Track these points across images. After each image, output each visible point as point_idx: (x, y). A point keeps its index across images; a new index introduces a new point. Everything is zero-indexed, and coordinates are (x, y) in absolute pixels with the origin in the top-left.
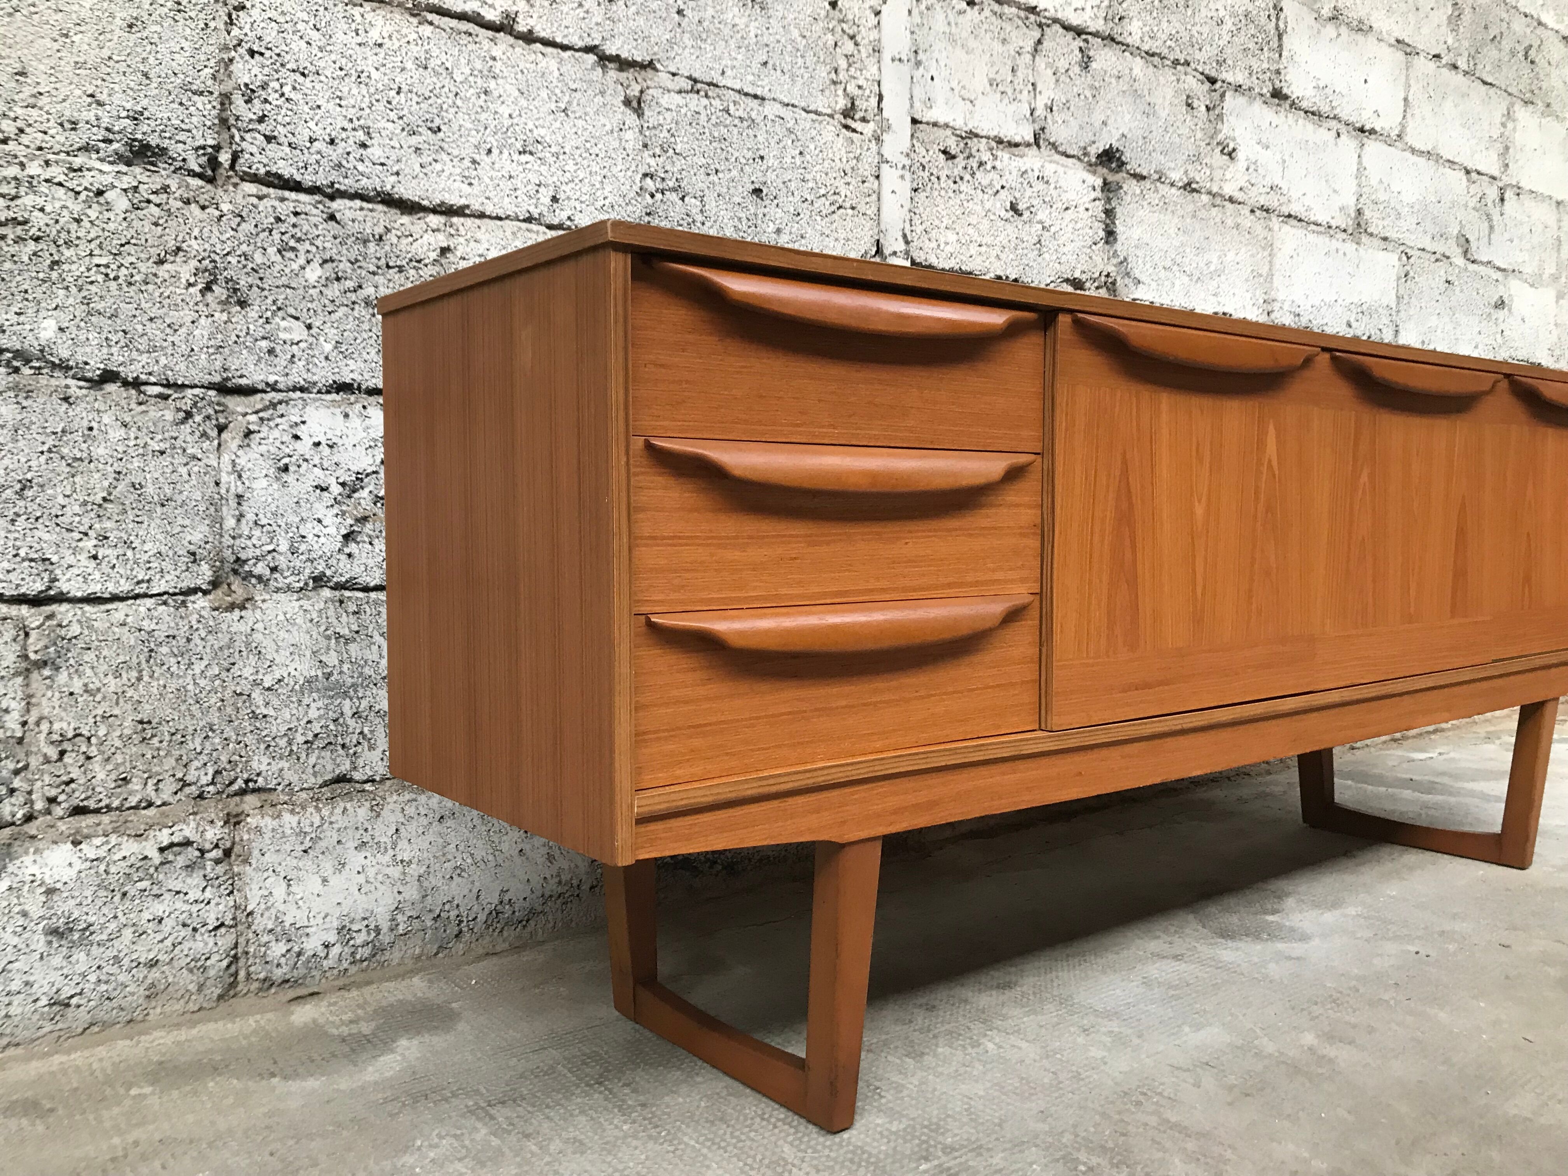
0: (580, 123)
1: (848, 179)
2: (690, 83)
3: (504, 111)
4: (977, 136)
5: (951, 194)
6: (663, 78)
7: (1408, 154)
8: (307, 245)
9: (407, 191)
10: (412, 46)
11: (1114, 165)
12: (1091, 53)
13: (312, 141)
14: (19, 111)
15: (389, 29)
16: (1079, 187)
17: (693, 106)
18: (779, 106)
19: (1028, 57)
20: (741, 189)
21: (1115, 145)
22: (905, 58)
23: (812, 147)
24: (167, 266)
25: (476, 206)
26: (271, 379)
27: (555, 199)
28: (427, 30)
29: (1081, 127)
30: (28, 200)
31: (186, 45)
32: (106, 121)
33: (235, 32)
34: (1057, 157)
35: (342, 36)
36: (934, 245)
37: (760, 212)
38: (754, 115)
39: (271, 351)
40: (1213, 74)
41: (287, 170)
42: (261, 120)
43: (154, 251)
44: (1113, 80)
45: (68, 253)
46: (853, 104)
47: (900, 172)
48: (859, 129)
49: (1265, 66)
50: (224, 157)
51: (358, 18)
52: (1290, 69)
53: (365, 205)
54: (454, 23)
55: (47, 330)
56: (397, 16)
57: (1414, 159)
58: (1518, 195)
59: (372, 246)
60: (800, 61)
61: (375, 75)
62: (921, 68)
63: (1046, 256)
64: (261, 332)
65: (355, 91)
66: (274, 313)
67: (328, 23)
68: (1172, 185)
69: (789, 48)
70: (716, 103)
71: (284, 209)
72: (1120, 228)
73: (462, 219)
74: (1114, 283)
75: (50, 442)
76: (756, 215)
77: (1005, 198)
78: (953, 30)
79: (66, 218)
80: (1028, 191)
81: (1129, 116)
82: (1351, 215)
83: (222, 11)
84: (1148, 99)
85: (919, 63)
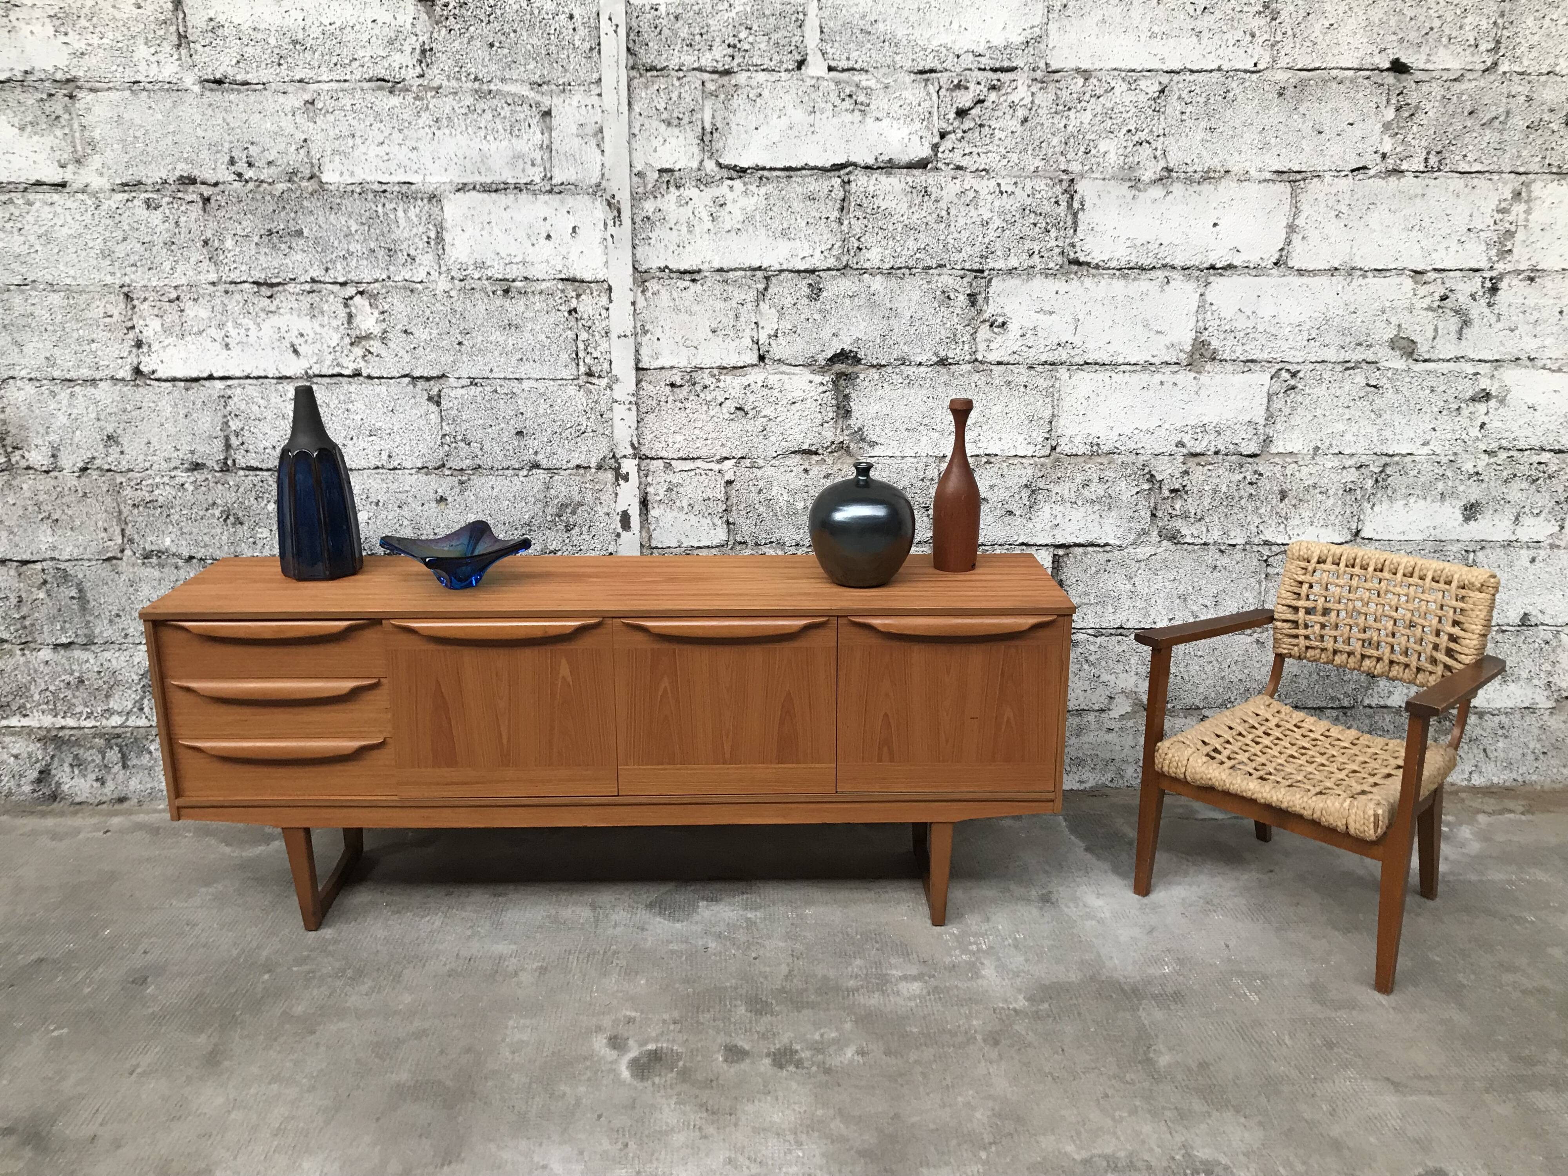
0: (402, 416)
1: (588, 415)
2: (470, 380)
3: (358, 417)
4: (701, 368)
5: (677, 411)
6: (452, 381)
7: (1293, 278)
8: (267, 495)
11: (848, 362)
12: (821, 286)
13: (265, 449)
14: (150, 458)
16: (807, 387)
17: (471, 393)
18: (533, 381)
19: (749, 306)
20: (507, 434)
21: (847, 348)
22: (629, 333)
23: (559, 401)
24: (210, 511)
27: (390, 457)
29: (808, 343)
30: (156, 492)
31: (208, 419)
32: (181, 456)
33: (228, 408)
34: (785, 368)
35: (275, 399)
36: (664, 444)
37: (522, 444)
38: (515, 390)
39: (254, 543)
40: (976, 267)
41: (255, 464)
42: (243, 444)
43: (204, 506)
44: (848, 301)
45: (172, 511)
46: (591, 369)
47: (628, 406)
48: (597, 383)
49: (1053, 243)
50: (230, 462)
51: (282, 390)
52: (1089, 239)
54: (328, 380)
55: (168, 542)
57: (1305, 280)
58: (1532, 279)
60: (546, 352)
62: (649, 335)
63: (773, 439)
64: (250, 535)
65: (283, 424)
66: (255, 526)
67: (268, 396)
68: (920, 364)
69: (538, 346)
70: (488, 388)
71: (256, 481)
72: (855, 406)
74: (848, 447)
76: (519, 446)
77: (730, 405)
78: (677, 303)
79: (170, 497)
80: (752, 398)
81: (865, 324)
82: (1188, 348)
83: (222, 400)
84: (889, 305)
85: (646, 332)
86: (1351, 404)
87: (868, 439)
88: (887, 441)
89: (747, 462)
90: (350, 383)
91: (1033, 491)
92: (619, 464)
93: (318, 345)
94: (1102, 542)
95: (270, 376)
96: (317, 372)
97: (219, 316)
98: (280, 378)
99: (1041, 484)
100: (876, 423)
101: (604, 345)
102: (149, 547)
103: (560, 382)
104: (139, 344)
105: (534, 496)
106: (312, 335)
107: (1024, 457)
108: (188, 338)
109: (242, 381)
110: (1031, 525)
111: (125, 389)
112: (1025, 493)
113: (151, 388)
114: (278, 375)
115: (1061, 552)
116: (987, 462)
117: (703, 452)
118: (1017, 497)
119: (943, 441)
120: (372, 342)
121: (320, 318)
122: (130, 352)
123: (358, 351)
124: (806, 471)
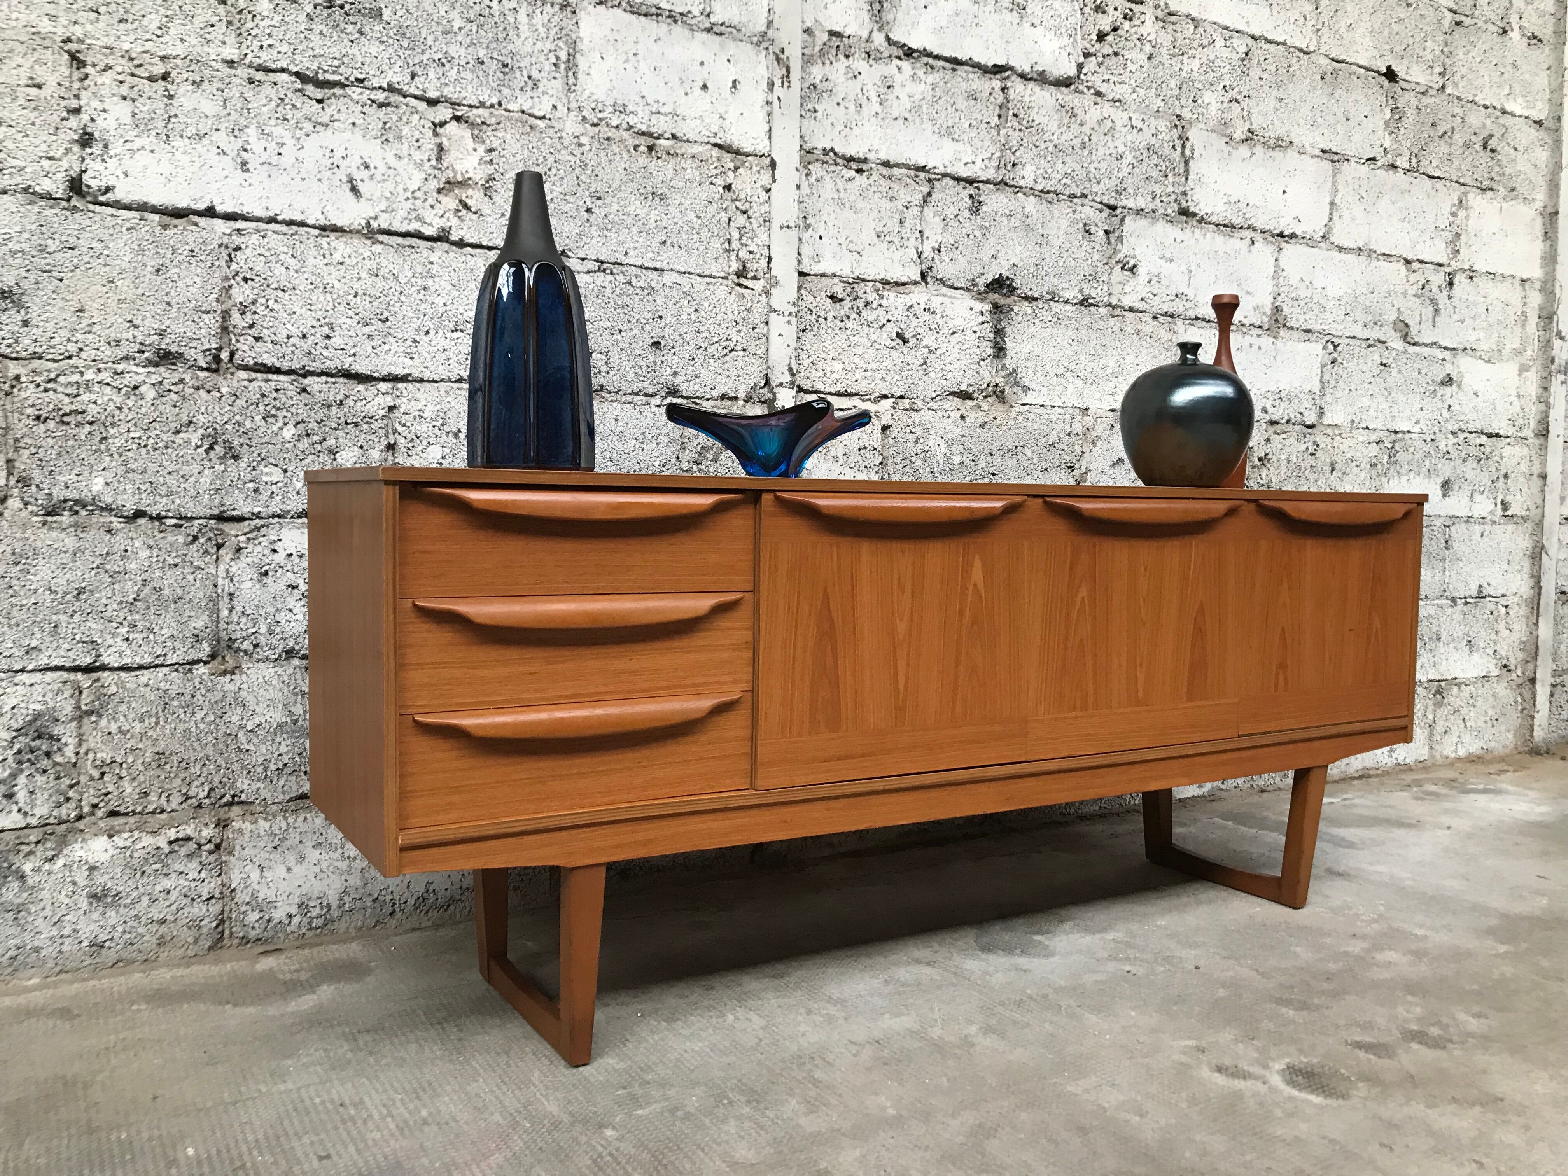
1: (739, 327)
2: (597, 264)
3: (440, 301)
4: (864, 280)
5: (837, 331)
6: (573, 262)
7: (1335, 253)
8: (284, 413)
9: (362, 367)
10: (367, 261)
11: (1004, 291)
12: (981, 199)
13: (289, 337)
14: (79, 336)
15: (349, 250)
16: (967, 313)
17: (599, 282)
18: (676, 275)
19: (915, 210)
20: (641, 344)
21: (1005, 274)
22: (792, 224)
23: (706, 304)
24: (181, 435)
25: (416, 374)
26: (256, 510)
28: (378, 248)
29: (970, 263)
30: (85, 397)
31: (197, 279)
32: (140, 339)
33: (234, 266)
34: (945, 290)
35: (313, 260)
36: (821, 374)
37: (659, 360)
38: (653, 284)
39: (256, 491)
40: (1112, 202)
41: (269, 360)
42: (252, 326)
43: (173, 425)
44: (1004, 219)
45: (112, 431)
46: (744, 266)
47: (788, 318)
48: (750, 286)
49: (1170, 189)
50: (225, 355)
51: (325, 246)
52: (1198, 189)
53: (330, 379)
54: (400, 240)
55: (97, 485)
56: (355, 241)
57: (1343, 256)
58: (1471, 278)
59: (334, 409)
60: (696, 237)
61: (337, 285)
62: (810, 230)
63: (932, 374)
64: (249, 477)
65: (322, 298)
66: (259, 463)
67: (303, 253)
68: (1066, 302)
69: (686, 228)
70: (620, 278)
71: (267, 388)
72: (1009, 343)
73: (405, 385)
74: (1003, 392)
75: (98, 561)
76: (655, 362)
77: (891, 330)
78: (842, 195)
79: (111, 407)
80: (913, 323)
81: (1020, 248)
82: (1269, 312)
83: (224, 253)
84: (1041, 231)
85: (807, 227)
86: (1373, 380)
87: (1021, 382)
88: (1039, 387)
89: (906, 403)
90: (431, 249)
92: (774, 394)
93: (390, 186)
95: (310, 222)
96: (384, 226)
97: (235, 116)
98: (323, 228)
100: (1028, 364)
101: (763, 237)
102: (59, 493)
103: (708, 280)
104: (86, 140)
105: (667, 435)
106: (382, 168)
108: (177, 142)
109: (262, 226)
111: (49, 212)
113: (97, 218)
114: (323, 222)
117: (861, 387)
120: (470, 192)
121: (396, 145)
122: (68, 151)
123: (450, 202)
124: (963, 417)
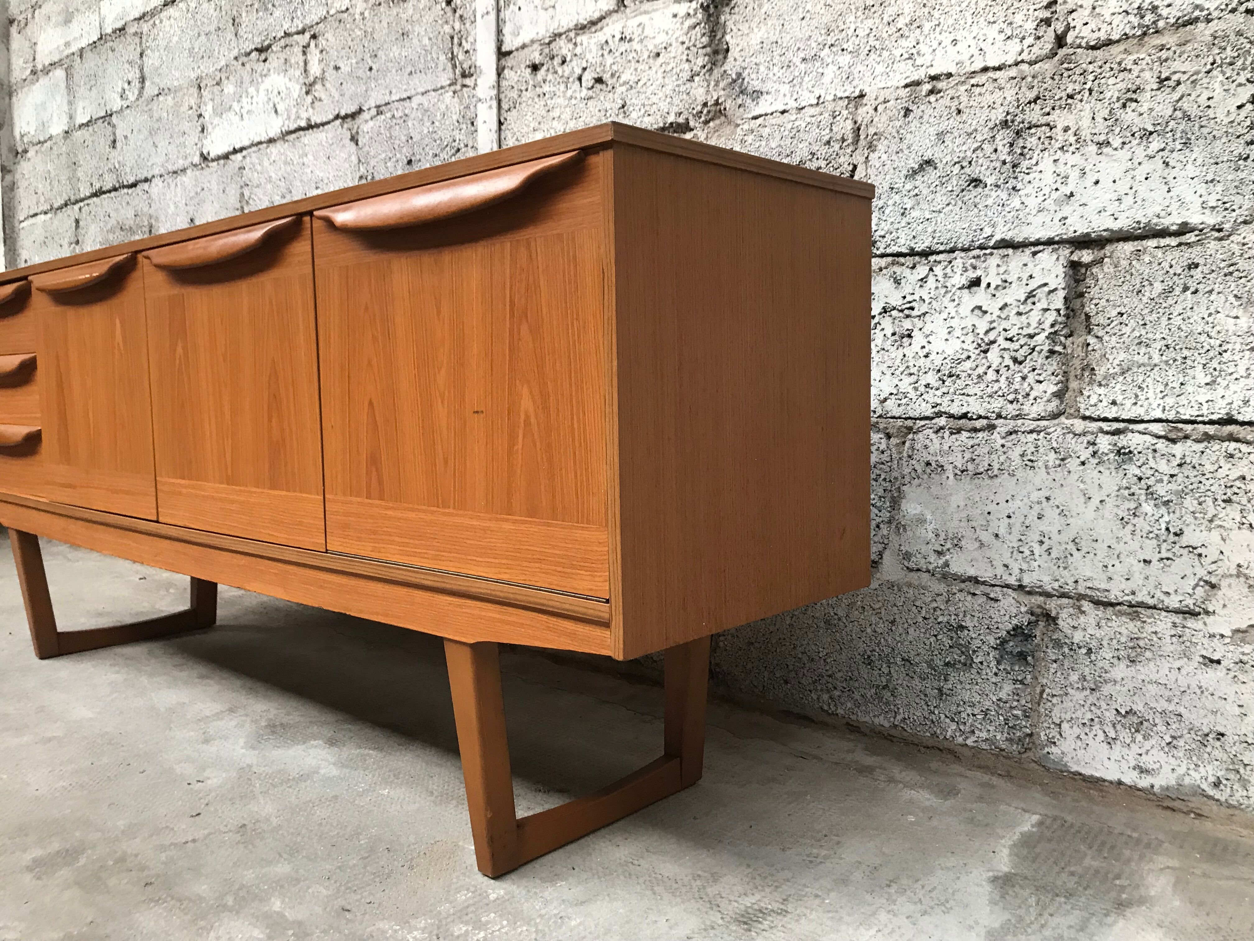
0: (334, 162)
1: (461, 126)
2: (376, 110)
3: (309, 170)
4: (559, 34)
6: (365, 114)
10: (283, 156)
15: (277, 152)
17: (378, 124)
18: (420, 97)
22: (490, 9)
28: (286, 145)
31: (234, 191)
33: (243, 179)
34: (646, 6)
35: (266, 164)
38: (407, 111)
46: (462, 67)
47: (490, 103)
48: (469, 83)
51: (269, 153)
54: (294, 135)
56: (278, 145)
60: (429, 57)
62: (511, 6)
65: (269, 187)
67: (262, 160)
69: (423, 53)
70: (389, 115)
72: (731, 41)
77: (588, 78)
80: (609, 60)
83: (240, 172)
87: (750, 89)
88: (776, 86)
90: (305, 135)
91: (1018, 133)
93: (288, 101)
94: (1172, 221)
95: (263, 140)
96: (287, 129)
97: (239, 89)
98: (267, 142)
99: (1034, 115)
100: (760, 59)
101: (472, 33)
103: (440, 92)
104: (203, 129)
106: (285, 91)
107: (999, 68)
108: (224, 116)
109: (250, 150)
110: (1016, 202)
111: (197, 173)
112: (1003, 138)
113: (209, 169)
114: (267, 138)
115: (1086, 256)
116: (931, 92)
118: (988, 148)
119: (860, 67)
120: (317, 87)
121: (289, 71)
122: (199, 138)
123: (309, 99)
